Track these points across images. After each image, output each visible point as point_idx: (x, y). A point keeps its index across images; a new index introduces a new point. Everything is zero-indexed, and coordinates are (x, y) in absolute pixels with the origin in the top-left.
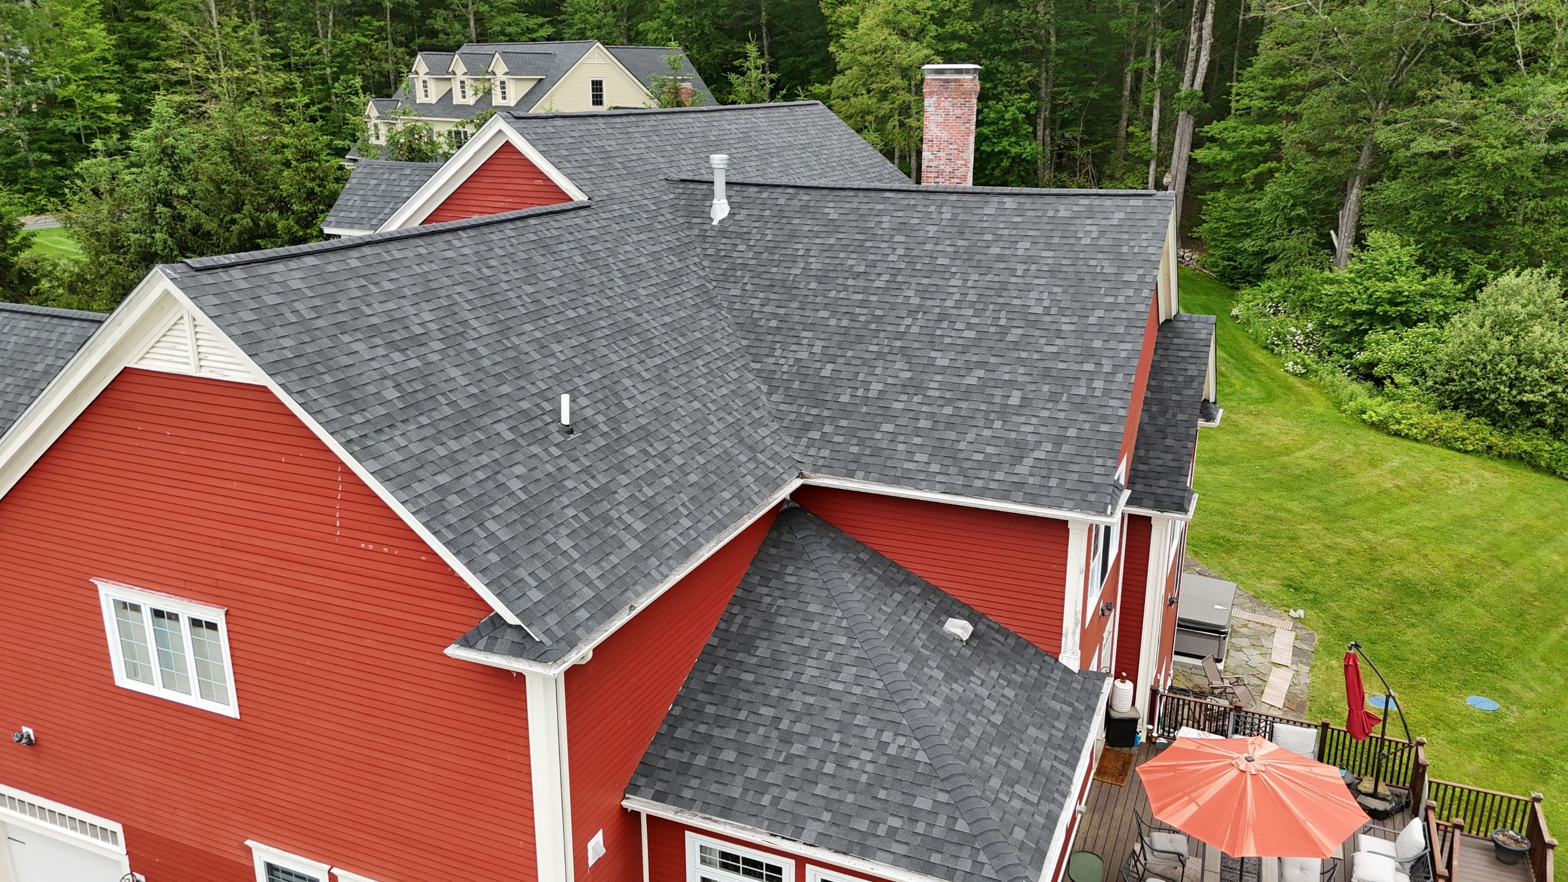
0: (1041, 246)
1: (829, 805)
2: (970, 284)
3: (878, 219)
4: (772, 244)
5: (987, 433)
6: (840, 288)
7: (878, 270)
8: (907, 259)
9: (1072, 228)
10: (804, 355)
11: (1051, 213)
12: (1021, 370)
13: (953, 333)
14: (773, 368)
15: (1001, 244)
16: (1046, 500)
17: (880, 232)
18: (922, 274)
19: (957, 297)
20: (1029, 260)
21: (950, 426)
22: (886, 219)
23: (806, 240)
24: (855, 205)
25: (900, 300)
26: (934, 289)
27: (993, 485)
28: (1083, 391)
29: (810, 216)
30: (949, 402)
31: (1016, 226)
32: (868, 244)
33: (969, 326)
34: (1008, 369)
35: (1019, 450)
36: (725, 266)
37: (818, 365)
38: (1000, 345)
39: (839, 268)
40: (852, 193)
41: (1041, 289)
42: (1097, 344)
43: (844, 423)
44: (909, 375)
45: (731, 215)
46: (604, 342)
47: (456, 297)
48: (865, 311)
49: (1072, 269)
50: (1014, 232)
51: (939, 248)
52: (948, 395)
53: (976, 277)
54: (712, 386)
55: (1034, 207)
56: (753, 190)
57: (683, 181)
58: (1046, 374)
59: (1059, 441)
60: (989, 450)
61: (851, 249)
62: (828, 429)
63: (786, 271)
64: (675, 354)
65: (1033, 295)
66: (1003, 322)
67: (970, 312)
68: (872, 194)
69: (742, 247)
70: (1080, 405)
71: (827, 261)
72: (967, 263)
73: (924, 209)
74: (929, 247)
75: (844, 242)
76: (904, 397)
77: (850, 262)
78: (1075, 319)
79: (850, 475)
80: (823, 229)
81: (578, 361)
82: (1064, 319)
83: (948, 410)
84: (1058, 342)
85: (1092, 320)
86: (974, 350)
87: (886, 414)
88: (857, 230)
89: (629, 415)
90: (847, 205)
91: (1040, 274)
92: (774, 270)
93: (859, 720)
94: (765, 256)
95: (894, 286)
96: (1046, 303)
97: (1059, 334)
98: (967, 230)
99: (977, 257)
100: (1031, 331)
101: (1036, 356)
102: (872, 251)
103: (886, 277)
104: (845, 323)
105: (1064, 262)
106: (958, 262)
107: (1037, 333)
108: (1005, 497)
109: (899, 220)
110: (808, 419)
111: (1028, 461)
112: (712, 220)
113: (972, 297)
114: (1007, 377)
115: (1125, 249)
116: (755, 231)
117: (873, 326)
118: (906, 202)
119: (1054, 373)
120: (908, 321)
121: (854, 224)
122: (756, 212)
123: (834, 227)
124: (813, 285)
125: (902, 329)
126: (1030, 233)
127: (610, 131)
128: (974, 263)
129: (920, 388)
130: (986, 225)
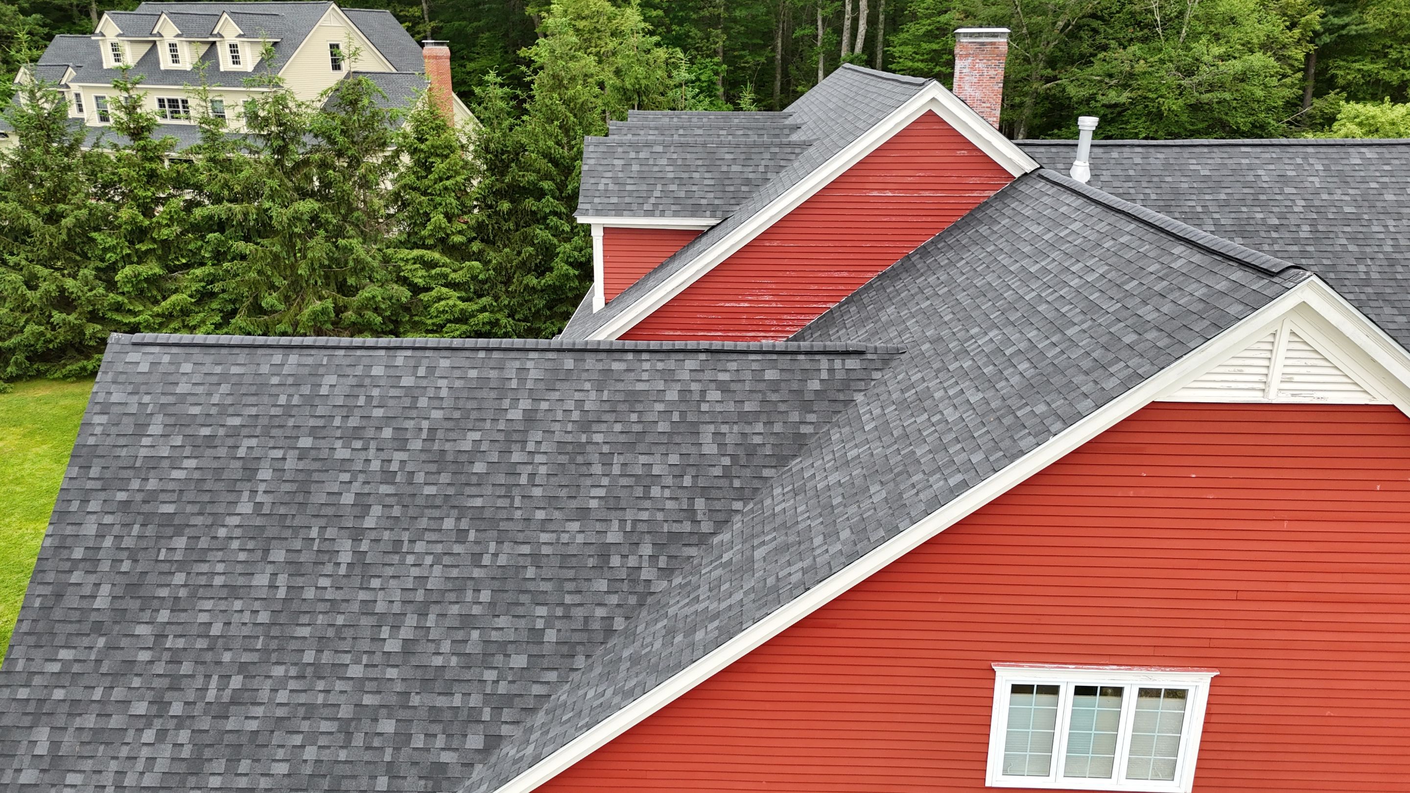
2: (1392, 229)
3: (1253, 173)
7: (1293, 222)
8: (1313, 210)
15: (1391, 191)
17: (1266, 185)
18: (1339, 222)
19: (1390, 242)
22: (1261, 172)
23: (1194, 197)
25: (1338, 248)
26: (1361, 236)
29: (1179, 173)
31: (1391, 174)
32: (1263, 197)
39: (1252, 222)
45: (1094, 176)
50: (1394, 180)
51: (1335, 197)
53: (1393, 223)
61: (1248, 203)
68: (1228, 149)
71: (1233, 215)
72: (1374, 210)
74: (1325, 197)
75: (1236, 197)
77: (1259, 216)
80: (1204, 185)
88: (1240, 185)
95: (1321, 236)
98: (1349, 179)
99: (1379, 204)
102: (1272, 203)
103: (1306, 228)
106: (1364, 210)
109: (1276, 173)
116: (1132, 191)
120: (1362, 268)
121: (1233, 179)
122: (1120, 173)
123: (1214, 183)
125: (1362, 276)
128: (1380, 210)
130: (1362, 174)
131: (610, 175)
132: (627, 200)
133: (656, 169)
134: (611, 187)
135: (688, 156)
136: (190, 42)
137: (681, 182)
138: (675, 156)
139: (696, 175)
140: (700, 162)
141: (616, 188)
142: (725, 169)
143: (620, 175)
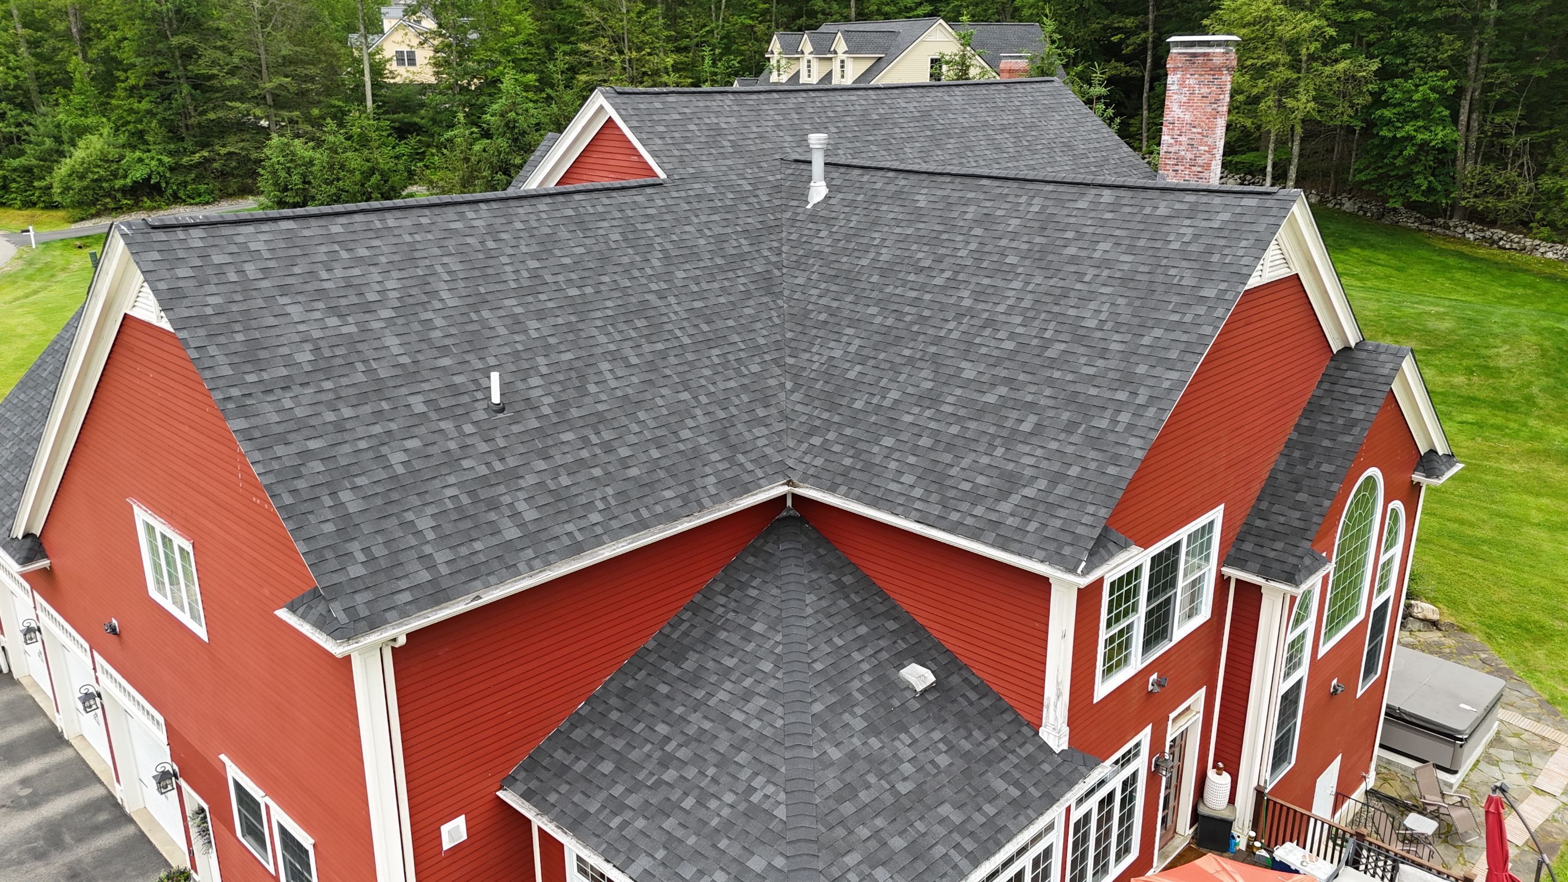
0: (1123, 248)
1: (671, 842)
2: (1030, 288)
3: (964, 209)
4: (852, 232)
5: (985, 460)
6: (899, 283)
7: (942, 266)
8: (976, 256)
9: (1165, 229)
11: (1148, 211)
13: (993, 343)
14: (805, 364)
15: (1080, 244)
16: (1017, 546)
17: (961, 223)
18: (986, 273)
19: (1010, 302)
20: (1105, 263)
21: (950, 447)
22: (972, 209)
23: (886, 229)
24: (946, 193)
25: (952, 300)
26: (990, 291)
27: (969, 521)
28: (1104, 424)
29: (899, 202)
30: (959, 419)
31: (1103, 223)
32: (945, 236)
34: (1033, 389)
35: (1011, 482)
36: (801, 252)
37: (847, 365)
38: (1037, 361)
39: (906, 261)
40: (948, 179)
41: (1104, 299)
42: (1142, 369)
43: (848, 431)
44: (929, 385)
45: (827, 198)
46: (599, 323)
47: (439, 269)
48: (913, 310)
49: (1146, 278)
50: (1100, 231)
51: (1014, 244)
53: (1039, 280)
54: (718, 378)
55: (1132, 202)
56: (857, 172)
58: (1072, 400)
59: (1057, 479)
60: (981, 480)
61: (925, 240)
62: (831, 436)
63: (855, 261)
64: (686, 340)
65: (1093, 305)
66: (1048, 335)
67: (1018, 320)
68: (968, 181)
69: (824, 233)
70: (1095, 440)
71: (898, 252)
72: (1037, 264)
73: (1015, 200)
74: (1003, 243)
75: (921, 233)
76: (916, 410)
77: (920, 255)
78: (1128, 337)
79: (832, 489)
80: (908, 217)
81: (552, 340)
82: (1116, 337)
83: (954, 429)
84: (1100, 363)
85: (1146, 340)
86: (1007, 364)
87: (892, 426)
88: (939, 220)
89: (588, 400)
90: (939, 193)
91: (1110, 281)
92: (844, 259)
93: (742, 758)
94: (841, 244)
95: (953, 284)
96: (1104, 316)
97: (1103, 353)
98: (1051, 225)
99: (1050, 257)
100: (1074, 348)
101: (1070, 377)
102: (946, 244)
103: (948, 274)
104: (889, 322)
105: (1142, 269)
106: (1027, 262)
107: (1082, 350)
108: (975, 535)
109: (985, 211)
110: (817, 423)
111: (1015, 498)
112: (807, 203)
113: (1026, 304)
114: (1029, 398)
115: (1215, 258)
116: (843, 216)
117: (915, 328)
118: (999, 191)
119: (1081, 399)
120: (952, 325)
121: (938, 213)
122: (850, 197)
123: (918, 215)
124: (875, 279)
125: (942, 333)
126: (1117, 233)
127: (735, 108)
128: (1043, 264)
129: (936, 401)
130: (1072, 220)
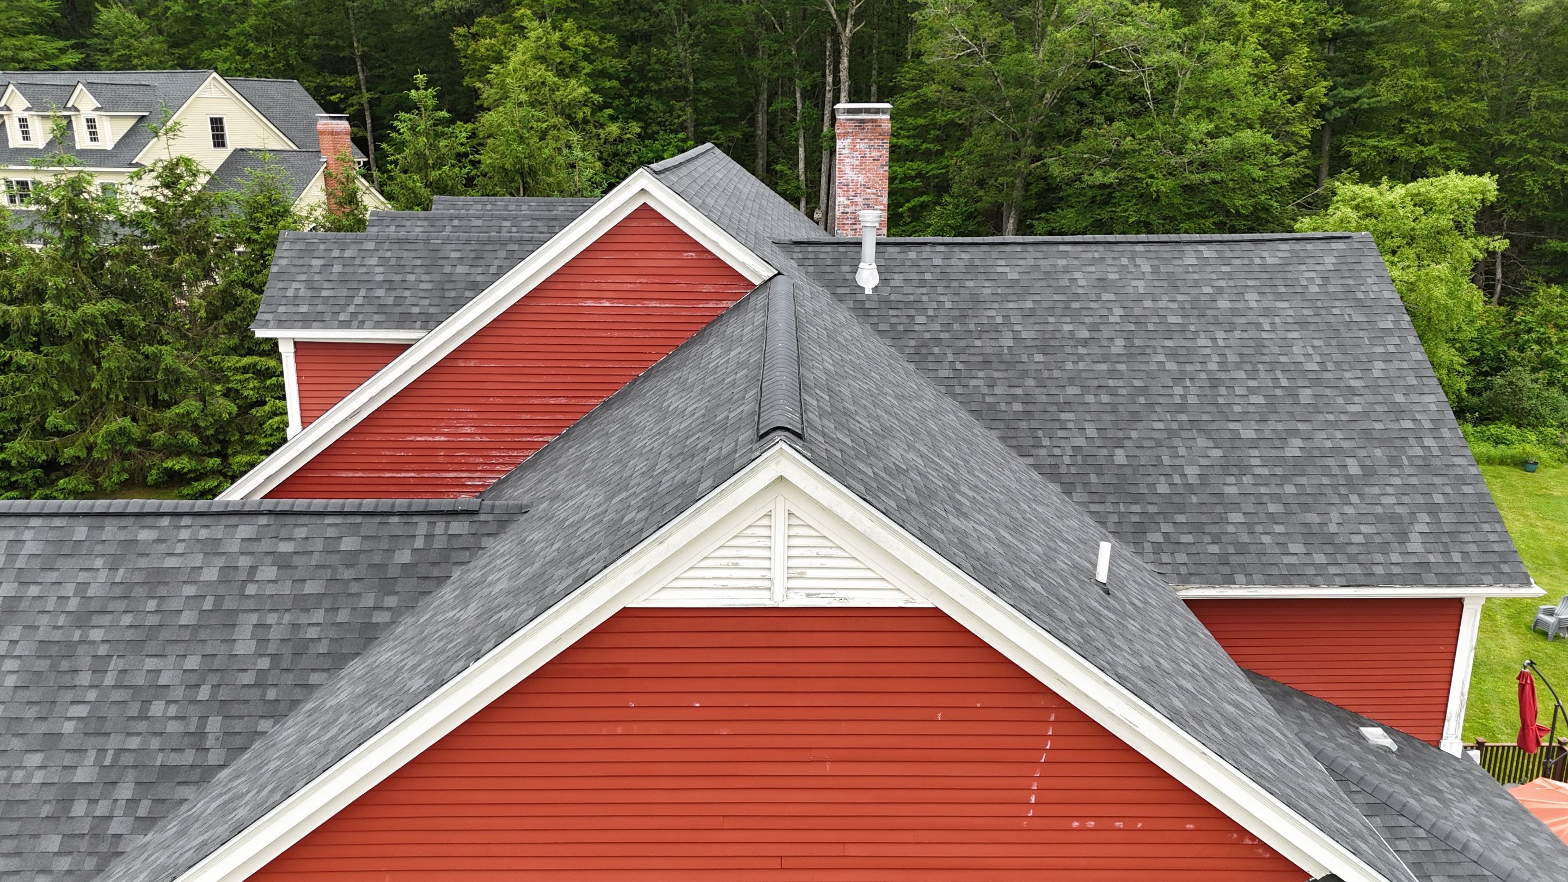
0: (1270, 296)
2: (1220, 343)
3: (1069, 276)
4: (956, 313)
5: (1350, 510)
6: (1073, 358)
7: (1106, 335)
8: (1132, 320)
9: (1290, 275)
10: (1081, 442)
12: (1339, 435)
13: (1240, 400)
15: (1226, 297)
16: (1461, 579)
17: (1081, 291)
18: (1160, 335)
19: (1216, 359)
20: (1268, 312)
21: (1306, 508)
22: (1078, 275)
23: (996, 305)
25: (1154, 367)
26: (1183, 351)
27: (1396, 570)
28: (1419, 451)
29: (982, 277)
30: (1285, 479)
31: (1229, 276)
32: (1076, 305)
33: (1252, 391)
34: (1323, 435)
35: (1397, 525)
36: (912, 343)
37: (1105, 452)
38: (1300, 409)
39: (1058, 335)
40: (1018, 248)
41: (1301, 343)
42: (1399, 398)
43: (1181, 518)
44: (1218, 452)
48: (1120, 383)
49: (1318, 319)
50: (1232, 283)
51: (1161, 305)
52: (1279, 471)
53: (1221, 335)
55: (1236, 255)
57: (796, 243)
58: (1368, 437)
59: (1433, 509)
60: (1365, 529)
61: (1057, 312)
62: (1166, 528)
63: (995, 344)
65: (1297, 350)
66: (1284, 383)
67: (1242, 374)
69: (920, 319)
70: (1427, 468)
71: (1038, 328)
72: (1203, 320)
74: (1148, 304)
75: (1045, 305)
76: (1232, 480)
77: (1068, 327)
78: (1358, 373)
79: (1229, 580)
80: (1010, 291)
82: (1348, 375)
83: (1290, 489)
84: (1358, 400)
85: (1377, 373)
86: (1274, 417)
87: (1224, 501)
88: (1051, 290)
91: (1289, 327)
92: (978, 343)
94: (956, 327)
95: (1136, 351)
96: (1317, 358)
97: (1352, 391)
98: (1180, 283)
99: (1210, 313)
100: (1320, 391)
102: (1085, 313)
103: (1120, 342)
104: (1105, 399)
105: (1306, 312)
106: (1192, 320)
107: (1330, 391)
108: (1418, 581)
109: (1095, 276)
110: (1135, 518)
111: (1415, 537)
112: (863, 289)
113: (1232, 358)
114: (1328, 444)
115: (1360, 295)
116: (925, 298)
117: (1142, 400)
119: (1375, 435)
120: (1179, 390)
121: (1044, 283)
123: (1021, 288)
124: (1039, 357)
125: (1177, 400)
126: (1251, 283)
128: (1210, 319)
129: (1243, 468)
130: (1196, 276)
131: (304, 277)
132: (320, 308)
133: (363, 270)
134: (302, 292)
135: (405, 254)
136: (43, 117)
137: (390, 285)
138: (389, 254)
139: (411, 278)
140: (418, 262)
141: (309, 293)
142: (447, 269)
143: (317, 277)
